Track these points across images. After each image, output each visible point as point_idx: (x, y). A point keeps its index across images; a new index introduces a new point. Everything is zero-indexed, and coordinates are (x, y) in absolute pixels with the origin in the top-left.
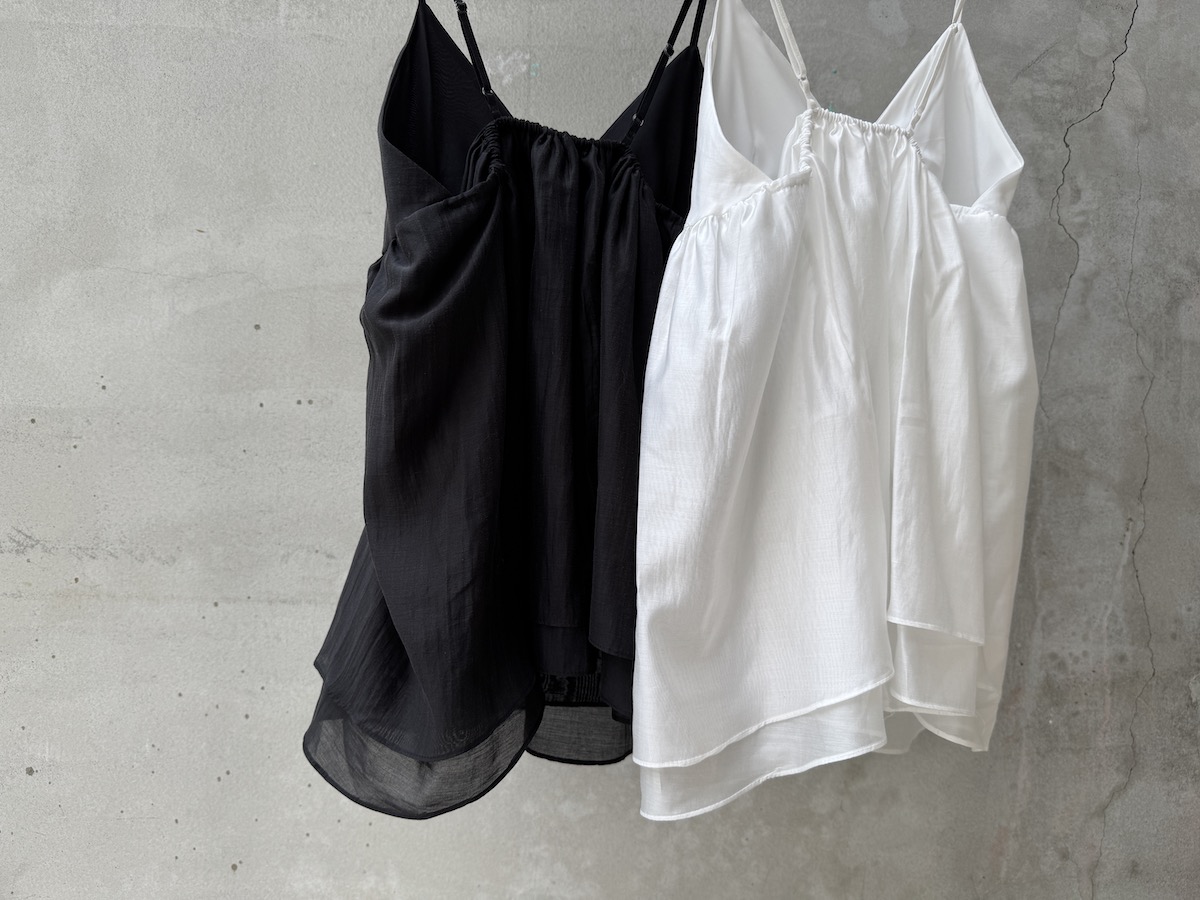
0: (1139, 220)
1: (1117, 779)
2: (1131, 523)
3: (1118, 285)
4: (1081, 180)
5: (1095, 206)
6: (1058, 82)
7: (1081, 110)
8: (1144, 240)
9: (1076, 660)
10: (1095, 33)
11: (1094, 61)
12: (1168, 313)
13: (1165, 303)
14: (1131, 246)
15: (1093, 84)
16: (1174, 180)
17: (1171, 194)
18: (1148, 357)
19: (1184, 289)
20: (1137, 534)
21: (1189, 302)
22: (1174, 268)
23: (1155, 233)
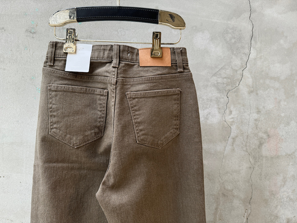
0: (250, 120)
2: (247, 210)
3: (243, 140)
4: (232, 108)
5: (236, 116)
6: (225, 78)
7: (232, 86)
8: (251, 126)
10: (237, 62)
11: (236, 71)
12: (259, 148)
13: (258, 145)
14: (247, 128)
15: (236, 78)
16: (261, 107)
17: (260, 112)
18: (252, 161)
19: (264, 141)
20: (248, 214)
21: (265, 144)
22: (261, 134)
23: (255, 124)
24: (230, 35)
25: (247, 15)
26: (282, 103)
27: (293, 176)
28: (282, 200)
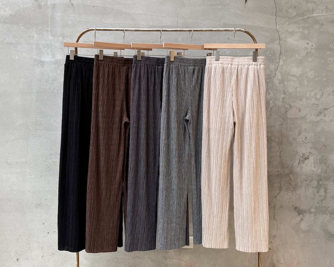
0: (280, 98)
1: (278, 191)
2: (280, 148)
3: (277, 109)
4: (270, 92)
5: (272, 96)
7: (270, 80)
8: (281, 101)
9: (271, 171)
10: (272, 67)
11: (272, 71)
12: (285, 113)
14: (279, 102)
15: (272, 75)
16: (286, 91)
17: (286, 93)
18: (282, 121)
19: (288, 109)
20: (281, 150)
21: (289, 112)
22: (286, 106)
23: (283, 100)
24: (268, 53)
25: (278, 42)
26: (298, 89)
27: (305, 129)
28: (300, 143)
